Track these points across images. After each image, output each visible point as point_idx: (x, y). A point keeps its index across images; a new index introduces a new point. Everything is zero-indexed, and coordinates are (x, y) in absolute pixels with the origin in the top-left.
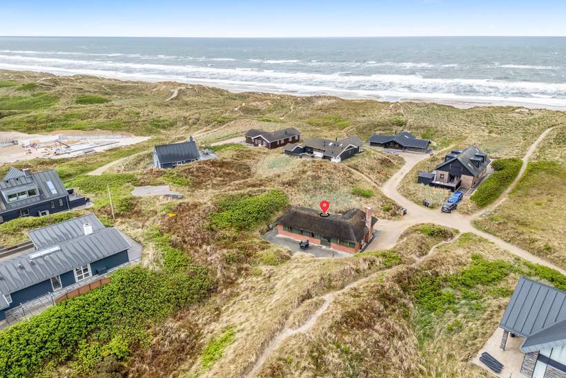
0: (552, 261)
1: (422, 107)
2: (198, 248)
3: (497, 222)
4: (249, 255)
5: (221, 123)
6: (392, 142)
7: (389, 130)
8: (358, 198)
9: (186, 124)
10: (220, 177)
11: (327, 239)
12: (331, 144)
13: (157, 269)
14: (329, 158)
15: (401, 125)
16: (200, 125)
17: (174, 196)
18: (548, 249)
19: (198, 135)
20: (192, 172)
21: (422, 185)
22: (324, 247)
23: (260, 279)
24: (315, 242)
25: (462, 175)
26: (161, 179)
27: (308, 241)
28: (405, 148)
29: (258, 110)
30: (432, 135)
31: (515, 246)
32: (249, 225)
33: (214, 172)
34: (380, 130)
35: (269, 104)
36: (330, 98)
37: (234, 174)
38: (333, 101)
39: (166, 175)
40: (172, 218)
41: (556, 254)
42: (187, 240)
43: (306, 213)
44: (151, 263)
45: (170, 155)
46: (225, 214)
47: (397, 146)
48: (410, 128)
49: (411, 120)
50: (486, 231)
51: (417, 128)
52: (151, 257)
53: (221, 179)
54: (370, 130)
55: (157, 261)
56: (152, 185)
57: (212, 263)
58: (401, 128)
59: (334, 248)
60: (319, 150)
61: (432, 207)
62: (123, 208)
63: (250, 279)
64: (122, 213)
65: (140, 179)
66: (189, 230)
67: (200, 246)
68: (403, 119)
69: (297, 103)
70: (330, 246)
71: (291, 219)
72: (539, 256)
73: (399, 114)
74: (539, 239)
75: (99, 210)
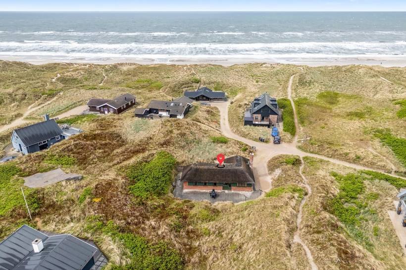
0: (364, 165)
1: (204, 67)
2: (143, 226)
3: (317, 145)
4: (185, 218)
5: (51, 95)
6: (201, 96)
7: (191, 86)
8: (219, 145)
9: (14, 100)
10: (100, 149)
11: (228, 186)
12: (172, 104)
13: (130, 261)
14: (175, 116)
15: (198, 83)
16: (31, 99)
17: (74, 178)
18: (359, 158)
19: (34, 109)
20: (72, 150)
21: (248, 126)
22: (226, 191)
23: (212, 237)
24: (219, 190)
25: (270, 116)
26: (45, 164)
27: (214, 190)
28: (211, 99)
29: (75, 79)
30: (222, 87)
31: (336, 160)
32: (163, 189)
33: (92, 145)
34: (185, 87)
35: (83, 73)
36: (131, 64)
37: (110, 144)
38: (134, 66)
39: (47, 158)
40: (100, 203)
41: (365, 160)
42: (129, 221)
43: (206, 167)
44: (122, 258)
45: (33, 136)
46: (139, 184)
47: (204, 98)
48: (205, 84)
49: (203, 78)
50: (312, 153)
51: (209, 84)
52: (117, 251)
53: (100, 151)
54: (179, 88)
55: (125, 254)
56: (42, 172)
57: (164, 236)
58: (198, 85)
59: (234, 190)
60: (163, 110)
61: (267, 142)
62: (36, 205)
63: (204, 240)
64: (37, 211)
65: (25, 169)
66: (125, 211)
67: (143, 223)
68: (197, 77)
69: (106, 71)
70: (231, 189)
71: (195, 175)
72: (355, 163)
73: (193, 74)
74: (349, 153)
75: (11, 216)
